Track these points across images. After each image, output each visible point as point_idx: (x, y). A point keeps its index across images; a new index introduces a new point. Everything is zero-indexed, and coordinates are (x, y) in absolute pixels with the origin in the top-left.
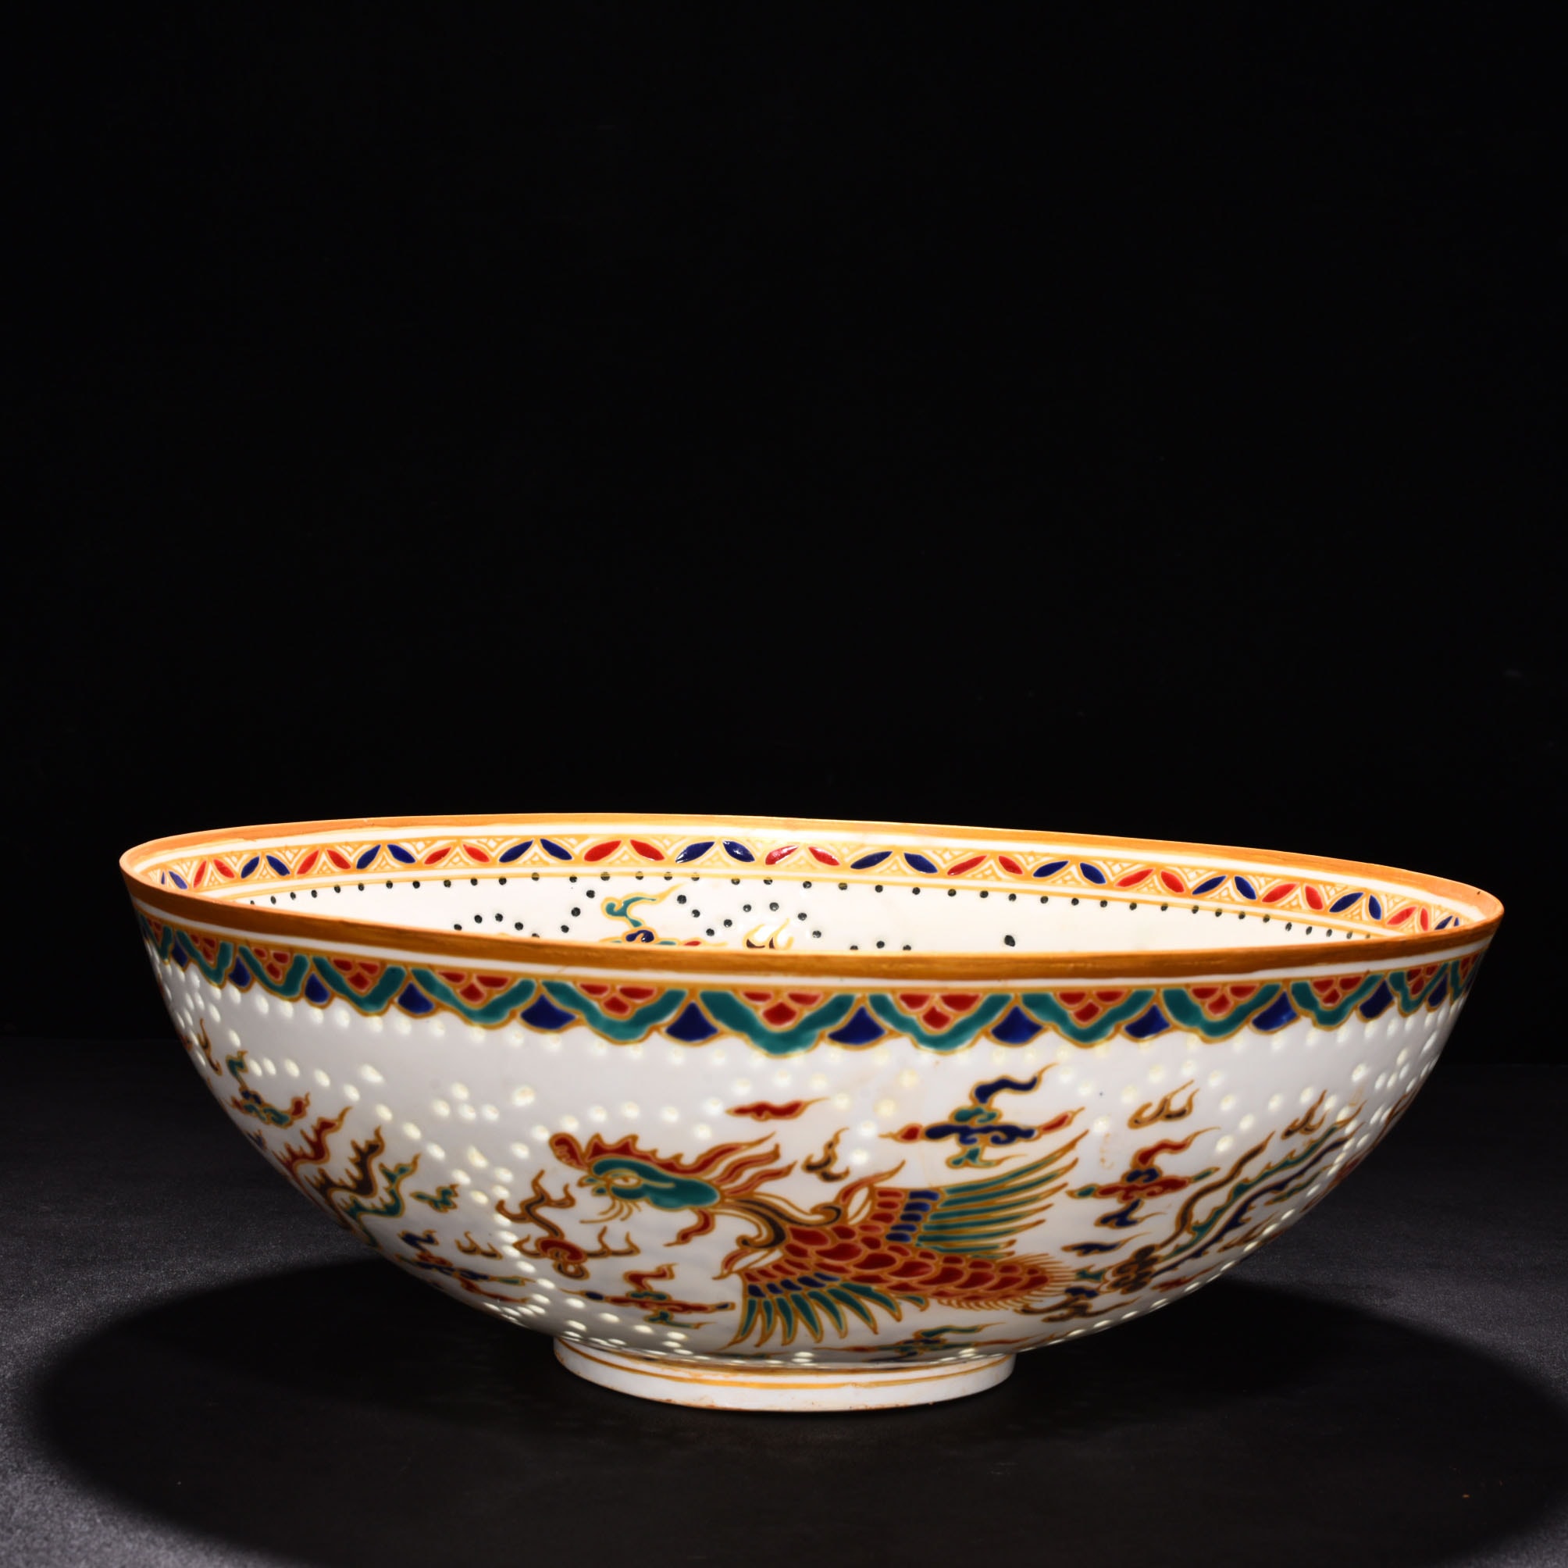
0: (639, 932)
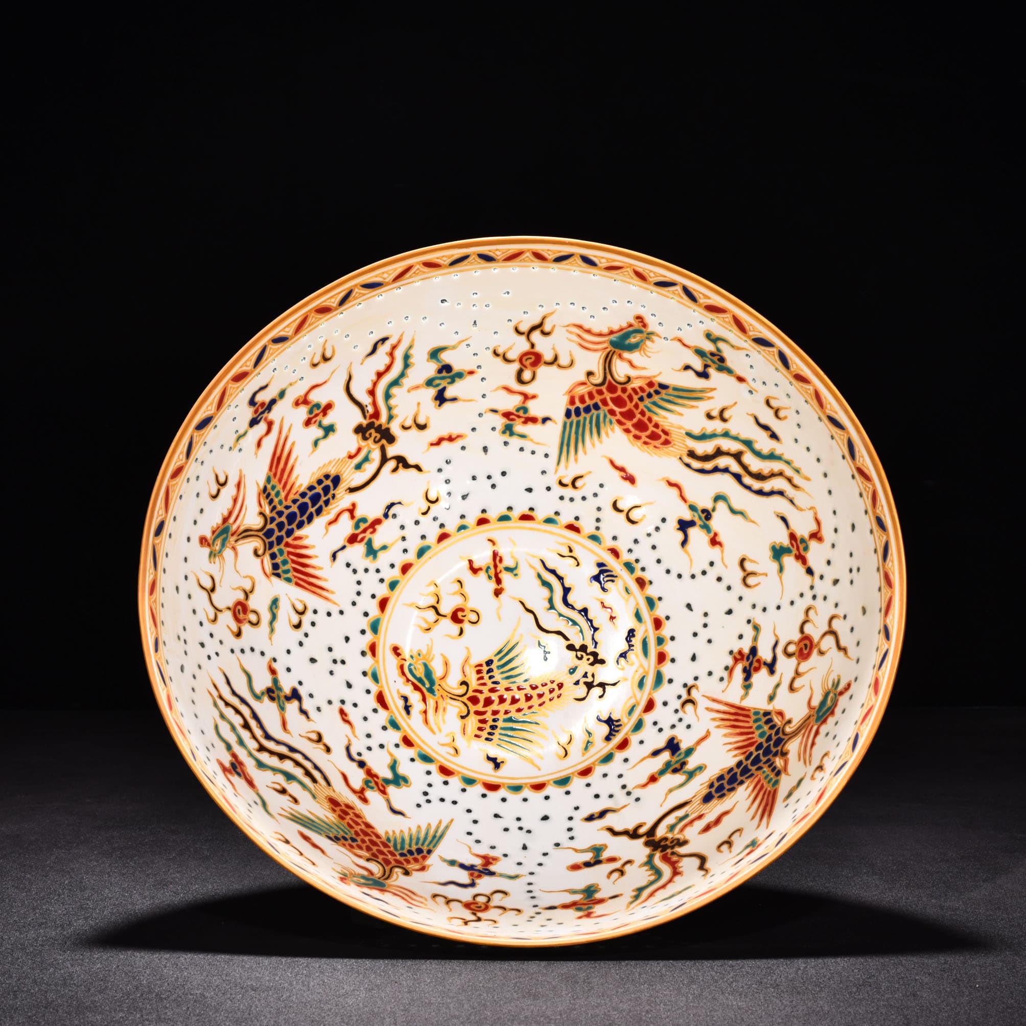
0: (718, 355)
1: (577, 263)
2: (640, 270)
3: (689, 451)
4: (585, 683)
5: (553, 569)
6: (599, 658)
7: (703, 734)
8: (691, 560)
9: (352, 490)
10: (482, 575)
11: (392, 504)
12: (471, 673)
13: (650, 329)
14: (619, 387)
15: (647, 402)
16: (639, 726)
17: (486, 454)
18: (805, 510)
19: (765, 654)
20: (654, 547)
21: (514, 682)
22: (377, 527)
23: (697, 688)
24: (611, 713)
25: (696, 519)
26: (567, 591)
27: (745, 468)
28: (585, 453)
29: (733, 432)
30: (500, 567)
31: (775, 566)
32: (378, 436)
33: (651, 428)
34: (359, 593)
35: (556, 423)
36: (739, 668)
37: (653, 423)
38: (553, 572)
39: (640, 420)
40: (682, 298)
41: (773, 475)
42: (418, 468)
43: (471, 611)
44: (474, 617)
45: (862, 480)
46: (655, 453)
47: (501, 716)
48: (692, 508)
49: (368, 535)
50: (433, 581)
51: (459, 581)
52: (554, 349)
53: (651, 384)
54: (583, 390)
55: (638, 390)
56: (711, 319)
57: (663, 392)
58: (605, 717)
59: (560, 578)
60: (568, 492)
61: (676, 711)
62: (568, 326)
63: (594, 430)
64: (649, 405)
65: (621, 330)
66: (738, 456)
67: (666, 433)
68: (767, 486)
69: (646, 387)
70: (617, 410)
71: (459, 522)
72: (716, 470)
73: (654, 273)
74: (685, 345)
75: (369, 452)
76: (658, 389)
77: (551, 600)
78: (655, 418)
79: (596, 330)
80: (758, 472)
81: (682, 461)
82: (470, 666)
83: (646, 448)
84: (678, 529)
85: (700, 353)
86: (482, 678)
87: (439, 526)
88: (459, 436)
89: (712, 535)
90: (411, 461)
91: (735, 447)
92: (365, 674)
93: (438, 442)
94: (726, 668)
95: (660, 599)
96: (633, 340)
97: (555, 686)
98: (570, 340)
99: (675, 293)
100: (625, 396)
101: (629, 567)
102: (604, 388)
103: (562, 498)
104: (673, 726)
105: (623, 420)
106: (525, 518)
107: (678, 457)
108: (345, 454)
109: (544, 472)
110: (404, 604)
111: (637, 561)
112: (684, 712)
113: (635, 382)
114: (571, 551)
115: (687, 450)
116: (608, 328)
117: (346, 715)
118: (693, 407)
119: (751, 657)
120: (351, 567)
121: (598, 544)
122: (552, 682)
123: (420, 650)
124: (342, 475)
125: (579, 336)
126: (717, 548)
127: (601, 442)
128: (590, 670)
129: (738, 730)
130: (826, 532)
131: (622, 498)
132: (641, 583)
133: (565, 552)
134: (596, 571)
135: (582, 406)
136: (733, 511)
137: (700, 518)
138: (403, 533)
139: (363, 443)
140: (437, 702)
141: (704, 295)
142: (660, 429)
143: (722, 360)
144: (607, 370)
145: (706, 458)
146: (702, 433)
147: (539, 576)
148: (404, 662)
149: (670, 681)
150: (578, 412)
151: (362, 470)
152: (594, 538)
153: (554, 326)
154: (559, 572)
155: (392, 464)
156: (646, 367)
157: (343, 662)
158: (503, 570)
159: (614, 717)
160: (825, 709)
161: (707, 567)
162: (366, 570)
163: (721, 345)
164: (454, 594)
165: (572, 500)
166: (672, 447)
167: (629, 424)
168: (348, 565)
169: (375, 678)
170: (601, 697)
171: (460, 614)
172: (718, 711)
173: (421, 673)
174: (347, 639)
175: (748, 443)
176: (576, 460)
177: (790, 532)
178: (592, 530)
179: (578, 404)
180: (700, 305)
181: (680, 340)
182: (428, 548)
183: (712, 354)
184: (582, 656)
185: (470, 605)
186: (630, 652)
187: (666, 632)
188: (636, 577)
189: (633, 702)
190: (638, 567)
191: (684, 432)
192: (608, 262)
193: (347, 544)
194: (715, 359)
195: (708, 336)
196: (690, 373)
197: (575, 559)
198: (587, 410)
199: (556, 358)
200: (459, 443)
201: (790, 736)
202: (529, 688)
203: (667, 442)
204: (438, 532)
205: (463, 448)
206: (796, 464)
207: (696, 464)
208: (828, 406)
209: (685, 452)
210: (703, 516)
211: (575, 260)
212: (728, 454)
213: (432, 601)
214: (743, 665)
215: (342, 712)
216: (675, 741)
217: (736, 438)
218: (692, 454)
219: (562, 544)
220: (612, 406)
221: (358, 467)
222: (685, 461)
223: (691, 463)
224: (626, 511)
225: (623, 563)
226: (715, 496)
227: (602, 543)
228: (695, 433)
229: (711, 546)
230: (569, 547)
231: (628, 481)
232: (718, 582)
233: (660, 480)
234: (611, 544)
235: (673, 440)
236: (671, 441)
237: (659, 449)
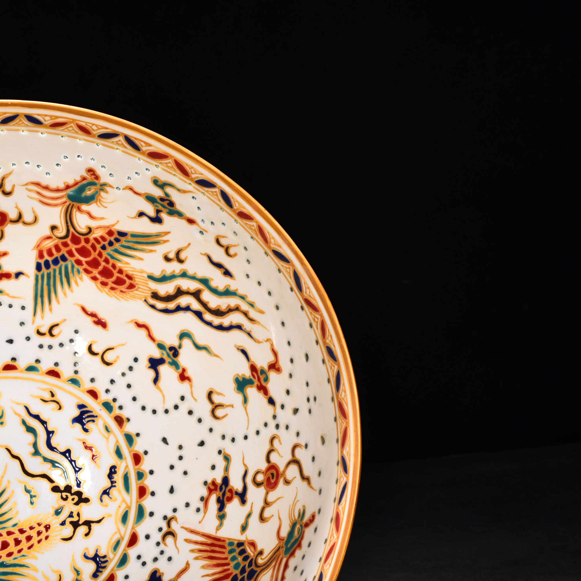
0: (167, 200)
1: (23, 123)
2: (83, 124)
3: (152, 293)
4: (71, 523)
5: (37, 414)
6: (83, 497)
7: (183, 566)
8: (163, 396)
13: (103, 180)
14: (82, 238)
15: (109, 250)
16: (124, 561)
18: (262, 342)
19: (236, 484)
20: (129, 386)
21: (4, 528)
23: (176, 520)
24: (97, 551)
25: (165, 357)
26: (49, 433)
27: (204, 305)
28: (58, 302)
29: (190, 272)
31: (239, 397)
33: (116, 275)
35: (29, 277)
36: (213, 498)
37: (117, 269)
38: (36, 417)
39: (105, 268)
40: (126, 147)
41: (230, 310)
45: (311, 311)
46: (122, 298)
48: (161, 346)
52: (17, 207)
53: (110, 233)
54: (49, 244)
55: (100, 240)
56: (156, 165)
57: (123, 239)
58: (91, 554)
59: (43, 423)
60: (46, 340)
61: (158, 544)
62: (27, 184)
63: (64, 280)
64: (112, 253)
65: (76, 184)
66: (196, 295)
67: (130, 277)
68: (226, 321)
69: (106, 236)
70: (83, 259)
72: (179, 309)
73: (96, 126)
74: (136, 193)
76: (118, 236)
77: (35, 445)
78: (119, 265)
79: (53, 186)
80: (217, 309)
81: (147, 303)
83: (114, 294)
84: (149, 367)
85: (150, 199)
89: (180, 370)
91: (193, 286)
95: (138, 435)
96: (88, 192)
97: (42, 529)
98: (31, 198)
99: (119, 144)
100: (88, 246)
101: (107, 406)
102: (68, 240)
103: (41, 346)
104: (156, 559)
105: (89, 269)
106: (8, 368)
107: (144, 299)
109: (22, 324)
111: (115, 400)
112: (165, 545)
113: (96, 232)
114: (53, 395)
115: (150, 292)
116: (64, 183)
118: (151, 251)
119: (224, 487)
121: (77, 387)
122: (40, 525)
125: (39, 193)
126: (186, 383)
127: (72, 291)
128: (75, 509)
129: (215, 562)
130: (284, 363)
131: (96, 342)
132: (120, 421)
133: (48, 397)
134: (76, 413)
135: (50, 259)
136: (198, 347)
137: (168, 355)
141: (145, 143)
142: (124, 274)
143: (171, 204)
144: (69, 224)
145: (169, 298)
146: (162, 275)
147: (24, 422)
149: (151, 514)
150: (47, 265)
152: (74, 381)
153: (14, 186)
154: (43, 417)
156: (104, 216)
159: (101, 553)
160: (292, 541)
161: (178, 402)
163: (169, 190)
165: (50, 347)
166: (137, 290)
167: (95, 272)
170: (87, 535)
172: (196, 543)
175: (205, 282)
176: (51, 310)
177: (250, 364)
178: (72, 375)
179: (47, 257)
180: (143, 153)
181: (131, 189)
183: (162, 199)
184: (67, 496)
186: (113, 489)
187: (145, 466)
188: (114, 416)
189: (117, 537)
190: (116, 405)
191: (146, 276)
192: (52, 119)
194: (165, 203)
195: (156, 182)
196: (145, 219)
197: (58, 403)
198: (56, 262)
199: (20, 216)
201: (262, 568)
202: (17, 533)
203: (131, 287)
206: (250, 299)
207: (161, 305)
208: (272, 241)
209: (149, 294)
210: (171, 353)
211: (21, 120)
212: (188, 293)
214: (217, 495)
216: (158, 575)
217: (193, 278)
218: (155, 296)
219: (44, 390)
220: (78, 256)
222: (150, 303)
223: (155, 304)
224: (101, 354)
225: (102, 403)
226: (180, 334)
227: (81, 386)
228: (156, 276)
229: (180, 381)
230: (51, 392)
231: (100, 325)
232: (189, 415)
233: (128, 322)
234: (89, 386)
235: (137, 284)
236: (135, 285)
237: (125, 293)
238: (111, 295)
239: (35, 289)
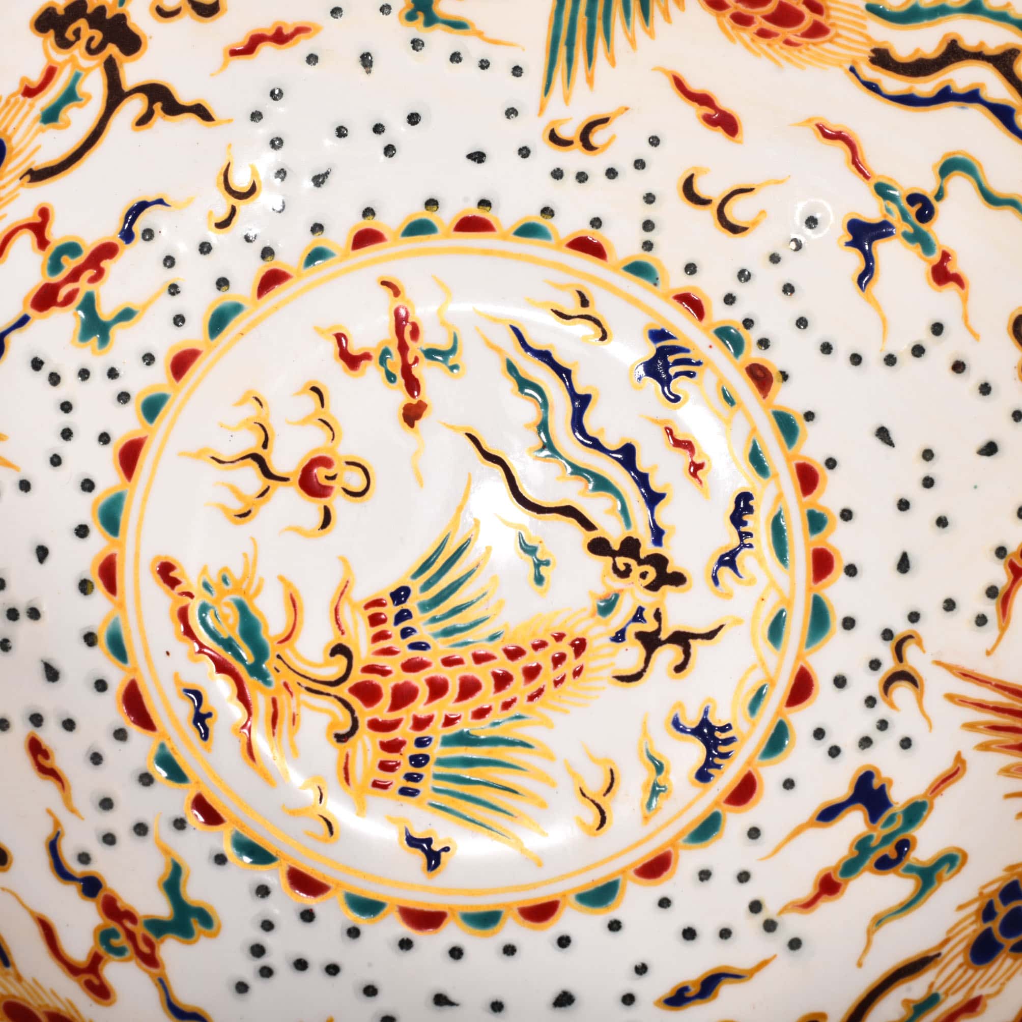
3: (875, 51)
4: (640, 636)
5: (544, 349)
6: (669, 570)
7: (945, 765)
8: (884, 321)
9: (38, 175)
10: (372, 371)
11: (141, 207)
12: (356, 624)
16: (778, 740)
17: (369, 72)
20: (788, 289)
21: (466, 643)
22: (105, 264)
23: (920, 643)
24: (706, 712)
25: (895, 218)
26: (581, 402)
28: (613, 63)
30: (415, 349)
32: (98, 36)
34: (67, 434)
38: (545, 356)
42: (202, 112)
43: (348, 463)
44: (356, 481)
46: (787, 59)
47: (436, 731)
48: (882, 190)
49: (83, 286)
50: (249, 392)
51: (315, 389)
58: (691, 719)
59: (563, 373)
60: (573, 159)
61: (871, 702)
63: (634, 4)
66: (1004, 62)
67: (815, 7)
71: (308, 242)
72: (945, 96)
75: (76, 77)
77: (542, 428)
81: (858, 76)
82: (354, 606)
83: (765, 47)
84: (848, 244)
86: (382, 636)
87: (259, 253)
88: (300, 30)
89: (936, 257)
90: (184, 97)
91: (997, 37)
92: (90, 639)
93: (250, 47)
94: (992, 592)
95: (809, 416)
97: (565, 647)
101: (729, 338)
103: (557, 174)
104: (866, 742)
106: (469, 225)
107: (848, 66)
108: (14, 86)
109: (511, 112)
110: (182, 454)
111: (748, 323)
112: (892, 705)
114: (585, 302)
115: (868, 49)
117: (46, 754)
120: (44, 366)
121: (649, 284)
122: (559, 637)
123: (226, 569)
124: (10, 138)
126: (951, 289)
127: (651, 34)
128: (649, 600)
131: (705, 171)
132: (761, 377)
133: (572, 306)
134: (649, 350)
136: (991, 199)
137: (904, 216)
138: (171, 276)
139: (59, 56)
140: (274, 702)
145: (920, 67)
146: (910, 4)
147: (511, 368)
148: (187, 600)
149: (849, 623)
151: (60, 122)
152: (639, 269)
154: (560, 358)
155: (135, 106)
157: (34, 614)
158: (421, 356)
159: (717, 720)
161: (925, 337)
162: (84, 374)
164: (305, 421)
165: (582, 177)
166: (831, 41)
168: (37, 364)
169: (118, 649)
170: (679, 668)
171: (320, 473)
172: (981, 706)
173: (231, 628)
174: (42, 553)
176: (590, 80)
178: (636, 253)
182: (237, 308)
184: (628, 566)
185: (345, 449)
186: (745, 551)
187: (829, 498)
188: (747, 365)
189: (758, 677)
190: (751, 337)
193: (31, 312)
197: (597, 322)
200: (302, 46)
202: (501, 656)
203: (818, 31)
204: (259, 268)
205: (312, 59)
207: (894, 84)
209: (865, 53)
210: (912, 211)
212: (978, 56)
213: (251, 442)
215: (36, 749)
216: (876, 784)
217: (1001, 17)
218: (882, 58)
219: (561, 287)
221: (51, 116)
222: (864, 76)
223: (879, 80)
224: (717, 202)
225: (714, 329)
226: (943, 161)
227: (660, 282)
228: (891, 6)
229: (934, 284)
230: (580, 294)
231: (719, 128)
232: (955, 374)
233: (800, 125)
234: (682, 283)
235: (833, 25)
236: (829, 27)
237: (799, 48)
238: (757, 50)
239: (552, 24)
